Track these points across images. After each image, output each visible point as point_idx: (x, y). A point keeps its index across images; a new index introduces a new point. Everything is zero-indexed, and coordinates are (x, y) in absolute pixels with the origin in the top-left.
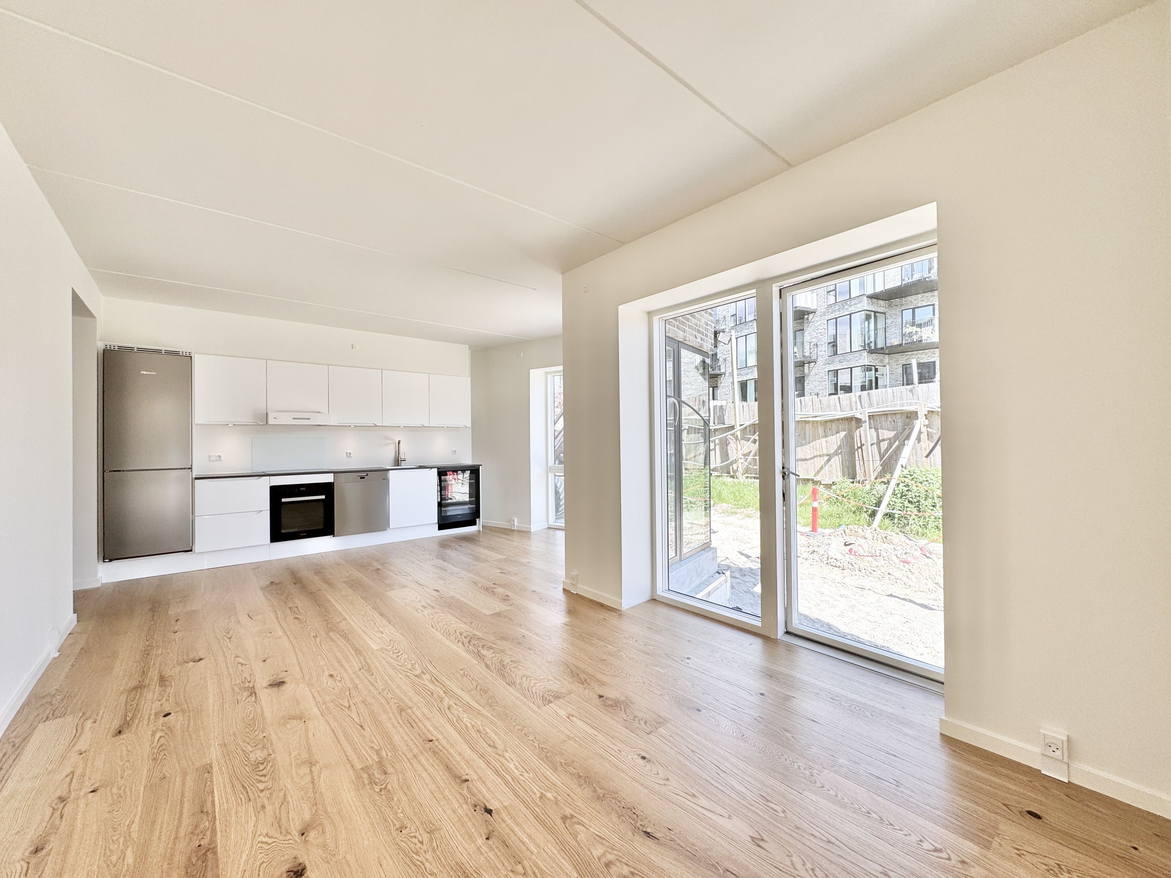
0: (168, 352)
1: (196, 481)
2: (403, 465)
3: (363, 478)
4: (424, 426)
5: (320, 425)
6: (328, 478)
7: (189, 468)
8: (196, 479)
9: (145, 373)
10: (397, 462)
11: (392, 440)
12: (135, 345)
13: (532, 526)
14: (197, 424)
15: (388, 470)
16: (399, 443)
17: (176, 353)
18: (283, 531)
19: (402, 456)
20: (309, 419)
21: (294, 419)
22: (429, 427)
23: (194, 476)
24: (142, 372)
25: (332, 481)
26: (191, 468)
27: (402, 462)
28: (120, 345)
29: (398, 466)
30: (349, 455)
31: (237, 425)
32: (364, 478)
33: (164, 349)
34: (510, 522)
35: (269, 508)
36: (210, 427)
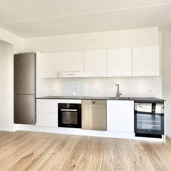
4: (130, 77)
6: (79, 102)
10: (118, 95)
11: (115, 84)
19: (120, 92)
30: (96, 91)
32: (94, 103)
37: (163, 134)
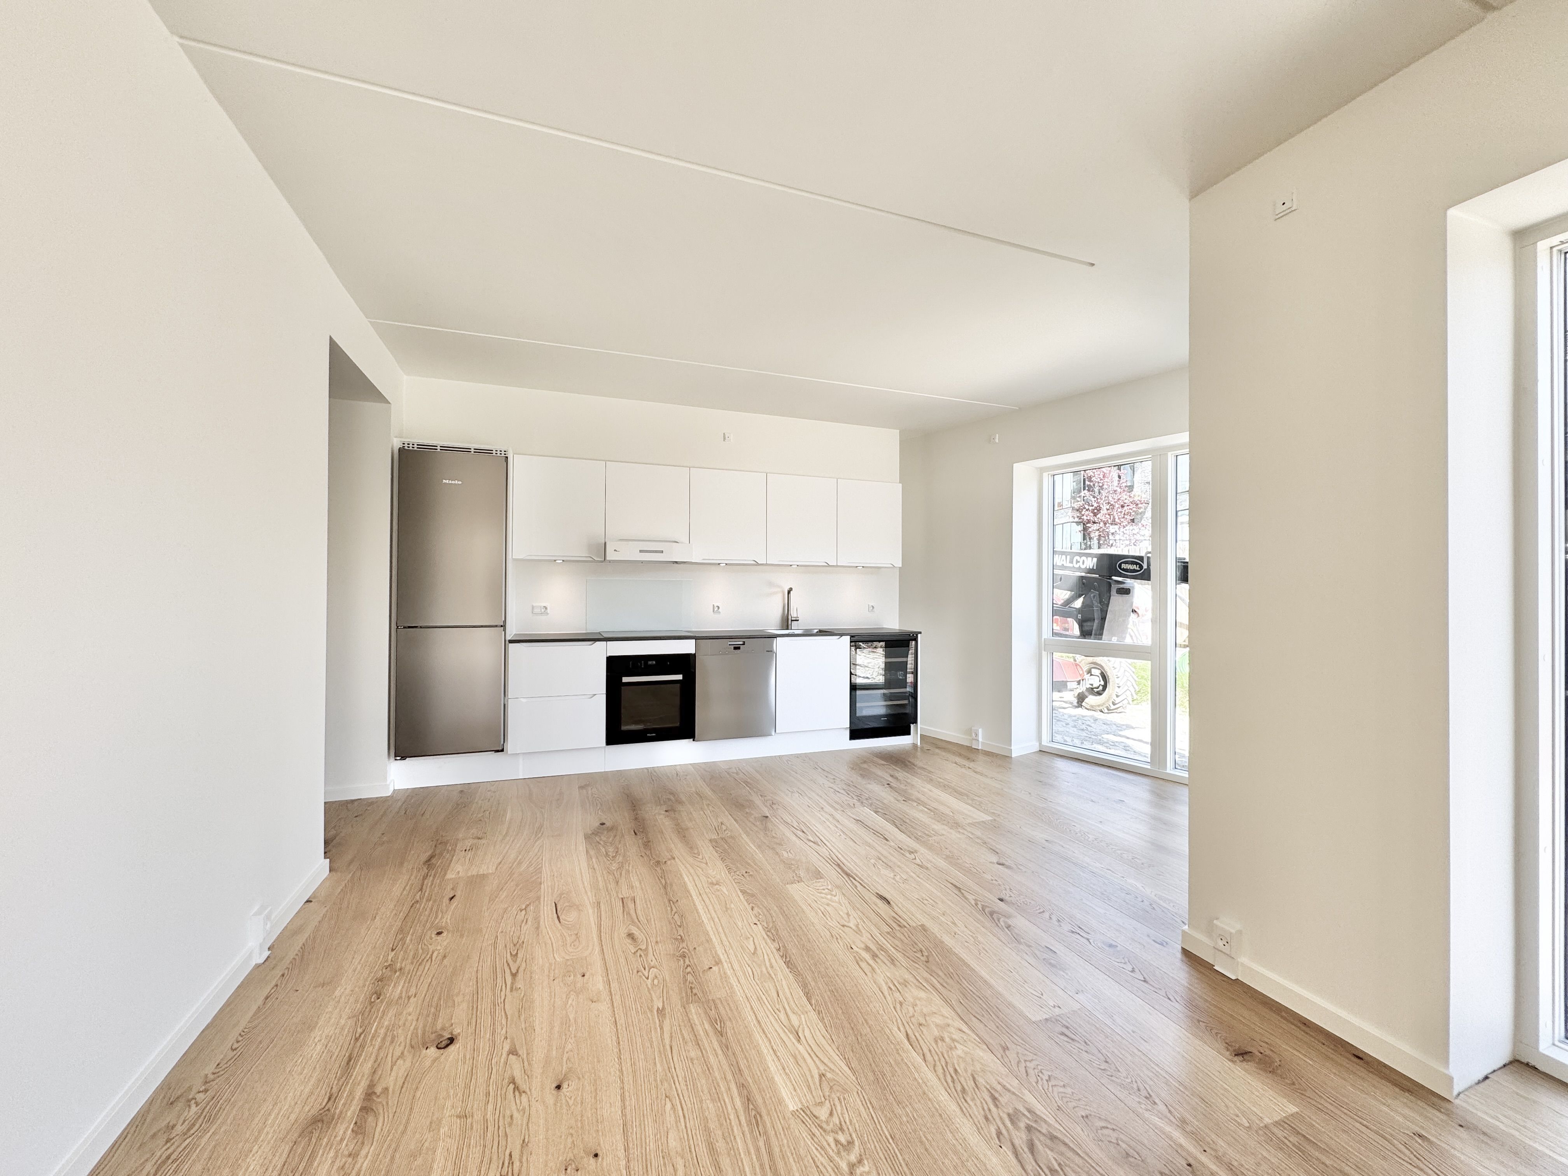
0: (478, 451)
1: (510, 645)
2: (796, 628)
3: (737, 648)
4: (829, 566)
5: (676, 562)
6: (686, 647)
7: (502, 626)
8: (511, 642)
9: (447, 481)
10: (786, 622)
11: (779, 586)
12: (439, 442)
13: (1012, 748)
14: (514, 560)
15: (776, 636)
16: (789, 592)
17: (489, 452)
18: (624, 728)
19: (793, 614)
20: (662, 552)
21: (641, 551)
22: (837, 566)
23: (508, 638)
24: (444, 481)
25: (693, 652)
26: (504, 626)
27: (794, 623)
28: (421, 442)
29: (787, 629)
30: (716, 609)
31: (567, 561)
32: (739, 648)
33: (473, 446)
34: (971, 735)
35: (605, 692)
36: (532, 564)
37: (915, 722)
